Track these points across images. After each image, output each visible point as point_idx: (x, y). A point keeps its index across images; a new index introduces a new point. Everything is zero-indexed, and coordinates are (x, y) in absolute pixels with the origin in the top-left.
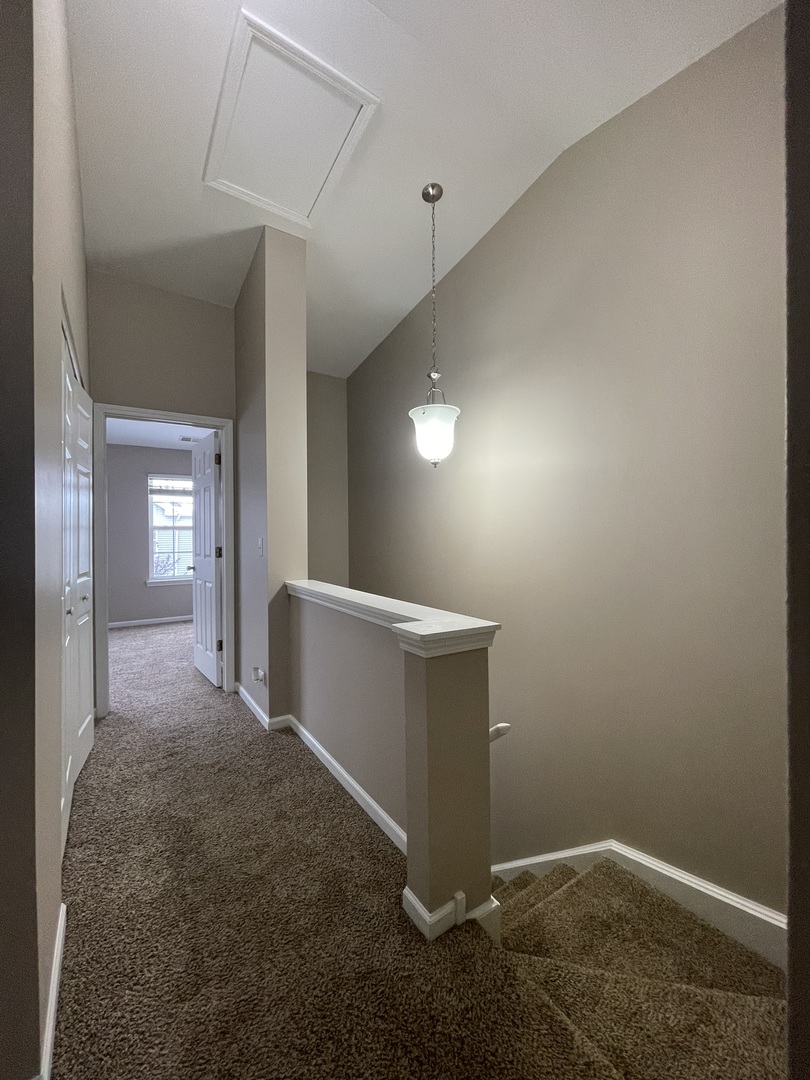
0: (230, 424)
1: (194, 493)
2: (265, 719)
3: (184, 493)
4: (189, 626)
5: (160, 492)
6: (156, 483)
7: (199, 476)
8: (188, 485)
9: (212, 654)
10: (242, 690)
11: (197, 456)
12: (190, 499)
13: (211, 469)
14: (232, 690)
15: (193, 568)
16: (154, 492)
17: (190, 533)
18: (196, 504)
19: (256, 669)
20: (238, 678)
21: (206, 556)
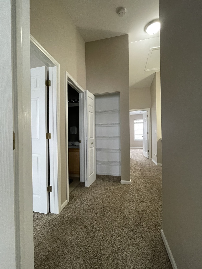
0: (150, 109)
1: (143, 123)
2: (156, 163)
3: (141, 123)
4: (142, 149)
5: (136, 123)
6: (135, 121)
7: (144, 119)
8: (142, 121)
9: (147, 152)
10: (152, 159)
11: (143, 116)
12: (142, 124)
13: (146, 118)
14: (150, 159)
15: (143, 137)
16: (135, 123)
17: (142, 131)
18: (144, 125)
19: (155, 154)
20: (152, 157)
21: (145, 134)
